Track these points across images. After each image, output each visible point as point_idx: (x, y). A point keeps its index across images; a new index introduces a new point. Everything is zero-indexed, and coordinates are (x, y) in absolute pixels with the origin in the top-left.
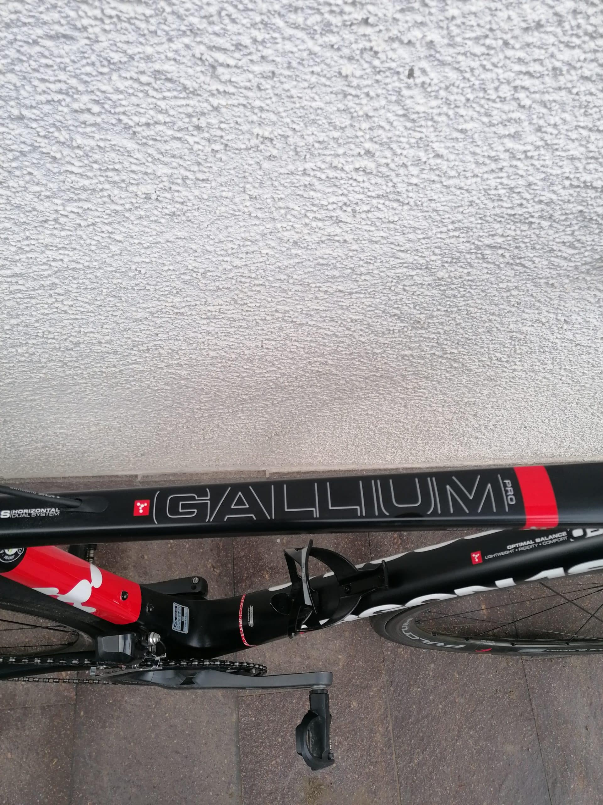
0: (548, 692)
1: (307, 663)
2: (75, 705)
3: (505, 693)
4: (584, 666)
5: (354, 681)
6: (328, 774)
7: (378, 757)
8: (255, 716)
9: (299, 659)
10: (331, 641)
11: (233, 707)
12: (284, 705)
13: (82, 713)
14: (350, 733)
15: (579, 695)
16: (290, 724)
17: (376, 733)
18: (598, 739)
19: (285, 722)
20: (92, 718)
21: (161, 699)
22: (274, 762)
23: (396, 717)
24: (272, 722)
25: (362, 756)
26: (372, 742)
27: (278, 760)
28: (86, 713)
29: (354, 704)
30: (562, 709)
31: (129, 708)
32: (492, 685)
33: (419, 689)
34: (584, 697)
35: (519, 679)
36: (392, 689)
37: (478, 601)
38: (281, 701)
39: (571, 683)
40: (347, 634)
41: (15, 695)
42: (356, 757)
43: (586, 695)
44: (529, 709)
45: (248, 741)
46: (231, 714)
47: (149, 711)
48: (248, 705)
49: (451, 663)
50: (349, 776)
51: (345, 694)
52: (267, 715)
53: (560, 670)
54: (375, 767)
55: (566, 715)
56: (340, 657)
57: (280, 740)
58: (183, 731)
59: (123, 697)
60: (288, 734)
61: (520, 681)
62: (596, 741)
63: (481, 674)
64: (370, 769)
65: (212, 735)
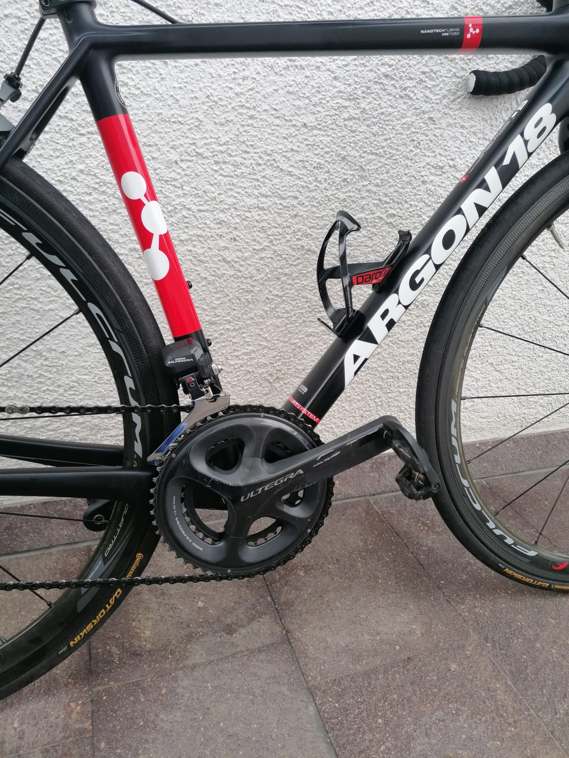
1: (378, 638)
2: (93, 737)
5: (441, 644)
6: (460, 749)
7: (513, 716)
8: (338, 702)
9: (367, 637)
10: (397, 615)
11: (305, 700)
12: (370, 684)
13: (103, 745)
14: (465, 697)
16: (386, 701)
17: (496, 691)
19: (379, 700)
20: (117, 748)
21: (209, 709)
22: (382, 748)
23: (511, 672)
24: (362, 703)
25: (493, 719)
26: (496, 701)
27: (388, 744)
28: (108, 743)
29: (453, 667)
31: (167, 726)
33: (520, 640)
36: (489, 645)
38: (363, 680)
40: (411, 607)
41: (4, 742)
42: (486, 721)
45: (339, 730)
46: (307, 707)
47: (195, 724)
48: (324, 691)
50: (488, 745)
51: (437, 658)
52: (353, 698)
54: (515, 728)
56: (414, 627)
57: (380, 721)
58: (248, 738)
59: (157, 715)
60: (388, 713)
64: (511, 731)
65: (289, 735)
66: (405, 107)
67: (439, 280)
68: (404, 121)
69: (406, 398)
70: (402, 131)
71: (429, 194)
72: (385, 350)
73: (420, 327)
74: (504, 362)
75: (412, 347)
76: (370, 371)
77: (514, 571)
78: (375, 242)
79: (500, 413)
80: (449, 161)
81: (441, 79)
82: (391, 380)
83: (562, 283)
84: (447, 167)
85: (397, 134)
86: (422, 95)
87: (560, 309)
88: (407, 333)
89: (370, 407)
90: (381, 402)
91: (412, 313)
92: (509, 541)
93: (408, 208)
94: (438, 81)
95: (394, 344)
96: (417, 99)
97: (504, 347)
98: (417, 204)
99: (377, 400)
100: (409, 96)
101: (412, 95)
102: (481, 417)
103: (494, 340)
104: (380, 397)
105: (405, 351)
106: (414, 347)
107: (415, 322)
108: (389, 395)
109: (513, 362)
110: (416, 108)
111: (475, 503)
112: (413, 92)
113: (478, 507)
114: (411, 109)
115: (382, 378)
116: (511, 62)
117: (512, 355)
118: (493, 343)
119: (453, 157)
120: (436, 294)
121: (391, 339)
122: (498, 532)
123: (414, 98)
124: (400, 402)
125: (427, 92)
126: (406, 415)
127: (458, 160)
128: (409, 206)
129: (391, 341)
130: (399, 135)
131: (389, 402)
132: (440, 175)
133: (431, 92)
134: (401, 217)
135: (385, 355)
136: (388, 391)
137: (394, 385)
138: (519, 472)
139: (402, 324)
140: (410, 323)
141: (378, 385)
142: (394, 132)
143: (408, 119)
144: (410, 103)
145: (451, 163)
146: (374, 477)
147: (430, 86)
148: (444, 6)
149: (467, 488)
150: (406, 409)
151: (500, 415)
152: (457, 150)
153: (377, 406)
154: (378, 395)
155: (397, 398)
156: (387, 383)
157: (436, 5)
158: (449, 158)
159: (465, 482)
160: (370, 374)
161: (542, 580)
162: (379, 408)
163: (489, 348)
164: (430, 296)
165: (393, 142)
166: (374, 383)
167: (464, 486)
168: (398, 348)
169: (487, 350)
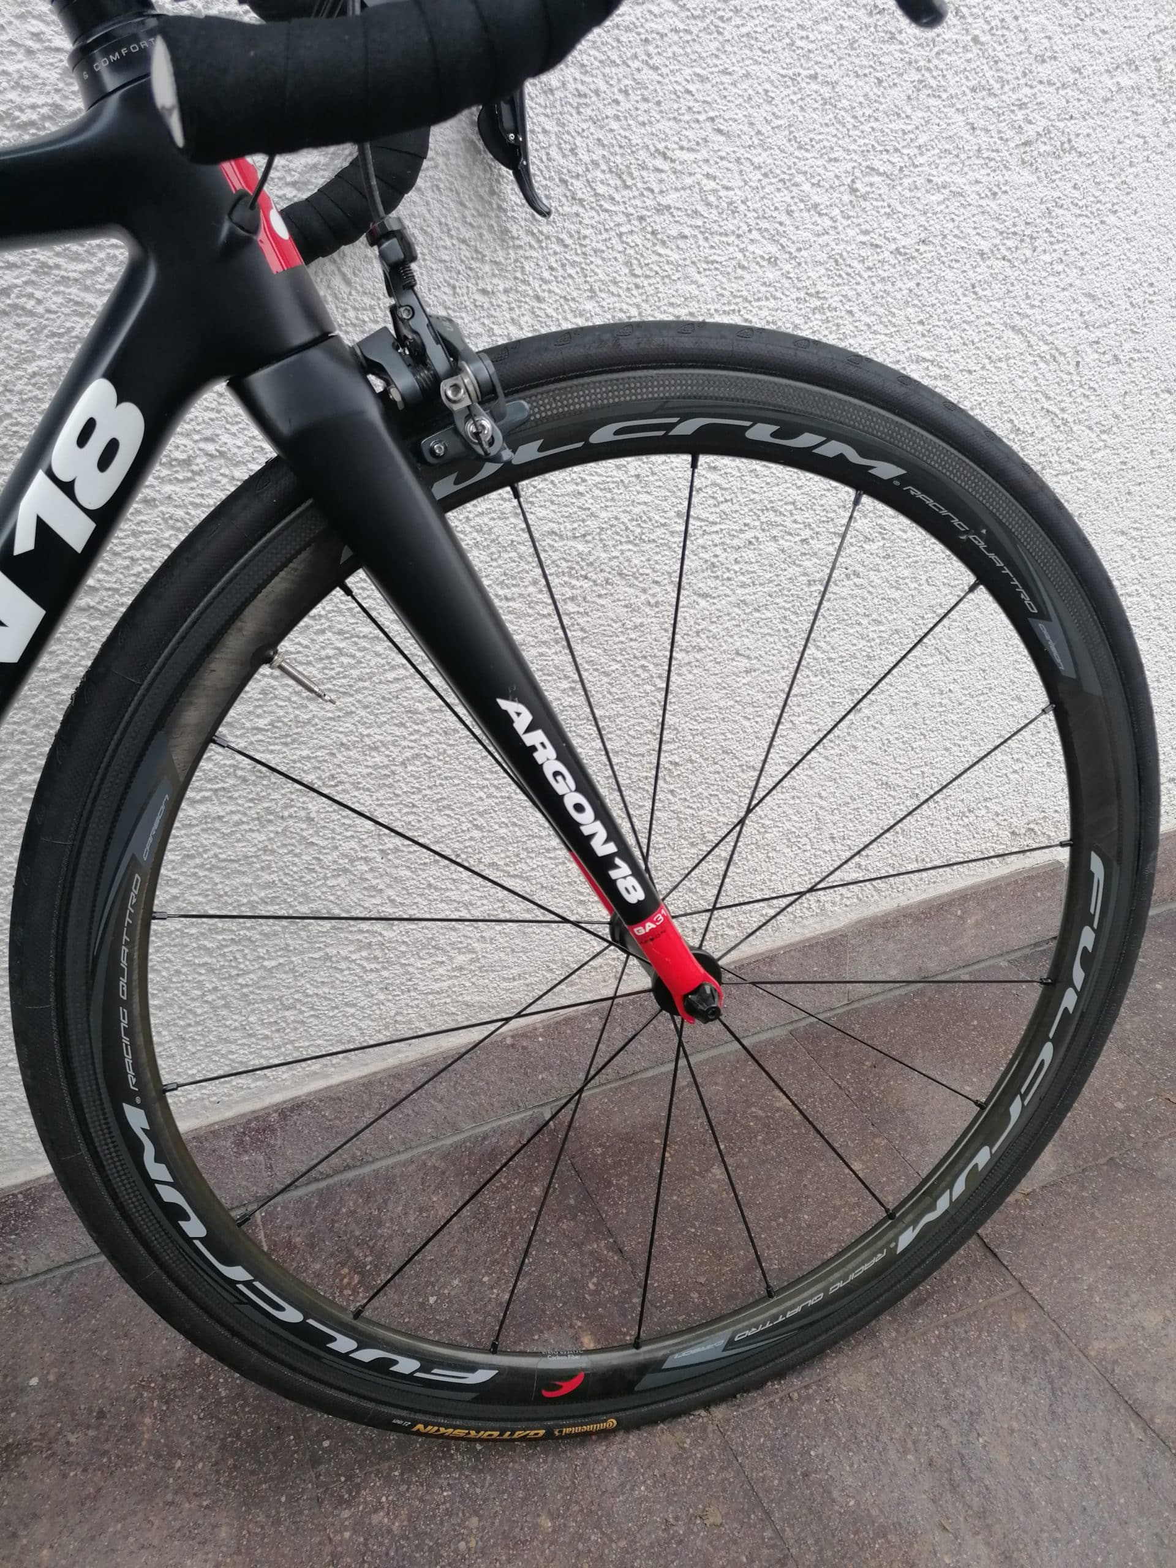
0: (806, 1475)
3: (691, 1519)
4: (878, 1380)
15: (892, 1455)
18: (988, 1544)
30: (858, 1504)
32: (649, 1511)
34: (906, 1452)
35: (723, 1469)
37: (571, 1332)
39: (861, 1431)
43: (910, 1444)
44: (768, 1534)
49: (524, 1499)
53: (821, 1410)
55: (875, 1512)
61: (722, 1476)
62: (983, 1550)
63: (614, 1494)
66: (21, 334)
67: (281, 713)
68: (31, 368)
69: (289, 979)
70: (37, 392)
71: (173, 528)
72: (191, 887)
73: (270, 821)
74: (523, 855)
75: (262, 869)
76: (167, 940)
77: (440, 1425)
78: (62, 658)
79: (554, 961)
80: (202, 445)
81: (102, 255)
82: (234, 948)
83: (618, 666)
84: (201, 460)
85: (24, 401)
86: (59, 300)
87: (632, 721)
88: (239, 841)
89: (195, 1014)
90: (223, 998)
91: (236, 795)
92: (406, 1365)
93: (127, 568)
94: (95, 261)
95: (209, 870)
96: (48, 311)
97: (515, 824)
98: (148, 553)
99: (209, 998)
100: (23, 309)
101: (30, 304)
102: (504, 979)
103: (481, 814)
104: (215, 989)
105: (248, 880)
106: (269, 867)
107: (252, 813)
108: (240, 980)
109: (548, 851)
110: (53, 335)
111: (280, 1308)
112: (31, 296)
113: (291, 1315)
114: (42, 337)
115: (206, 949)
116: (294, 184)
117: (541, 837)
118: (481, 821)
119: (208, 433)
120: (286, 744)
121: (198, 861)
122: (367, 1355)
123: (40, 310)
124: (276, 989)
125: (74, 291)
126: (302, 1012)
127: (225, 438)
128: (127, 562)
129: (201, 866)
130: (29, 404)
131: (245, 995)
132: (189, 480)
133: (87, 289)
134: (116, 590)
135: (193, 899)
136: (234, 972)
137: (245, 956)
138: (635, 1073)
139: (217, 825)
140: (236, 818)
141: (199, 965)
142: (16, 399)
143: (44, 363)
144: (33, 325)
145: (211, 448)
146: (255, 1163)
147: (75, 275)
148: (43, 73)
149: (248, 1284)
150: (299, 1000)
151: (553, 966)
152: (213, 415)
153: (215, 1008)
154: (209, 986)
155: (263, 983)
156: (224, 955)
157: (16, 76)
158: (196, 437)
159: (237, 1273)
160: (166, 945)
161: (524, 1425)
162: (224, 1012)
163: (477, 834)
164: (272, 752)
165: (17, 424)
166: (188, 963)
167: (233, 1283)
168: (227, 876)
169: (472, 839)
